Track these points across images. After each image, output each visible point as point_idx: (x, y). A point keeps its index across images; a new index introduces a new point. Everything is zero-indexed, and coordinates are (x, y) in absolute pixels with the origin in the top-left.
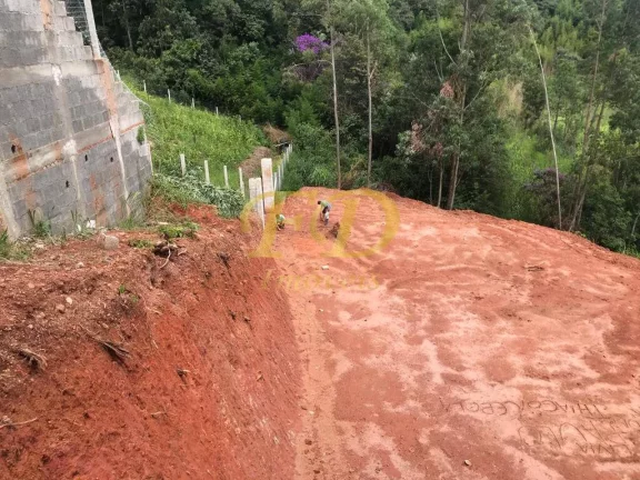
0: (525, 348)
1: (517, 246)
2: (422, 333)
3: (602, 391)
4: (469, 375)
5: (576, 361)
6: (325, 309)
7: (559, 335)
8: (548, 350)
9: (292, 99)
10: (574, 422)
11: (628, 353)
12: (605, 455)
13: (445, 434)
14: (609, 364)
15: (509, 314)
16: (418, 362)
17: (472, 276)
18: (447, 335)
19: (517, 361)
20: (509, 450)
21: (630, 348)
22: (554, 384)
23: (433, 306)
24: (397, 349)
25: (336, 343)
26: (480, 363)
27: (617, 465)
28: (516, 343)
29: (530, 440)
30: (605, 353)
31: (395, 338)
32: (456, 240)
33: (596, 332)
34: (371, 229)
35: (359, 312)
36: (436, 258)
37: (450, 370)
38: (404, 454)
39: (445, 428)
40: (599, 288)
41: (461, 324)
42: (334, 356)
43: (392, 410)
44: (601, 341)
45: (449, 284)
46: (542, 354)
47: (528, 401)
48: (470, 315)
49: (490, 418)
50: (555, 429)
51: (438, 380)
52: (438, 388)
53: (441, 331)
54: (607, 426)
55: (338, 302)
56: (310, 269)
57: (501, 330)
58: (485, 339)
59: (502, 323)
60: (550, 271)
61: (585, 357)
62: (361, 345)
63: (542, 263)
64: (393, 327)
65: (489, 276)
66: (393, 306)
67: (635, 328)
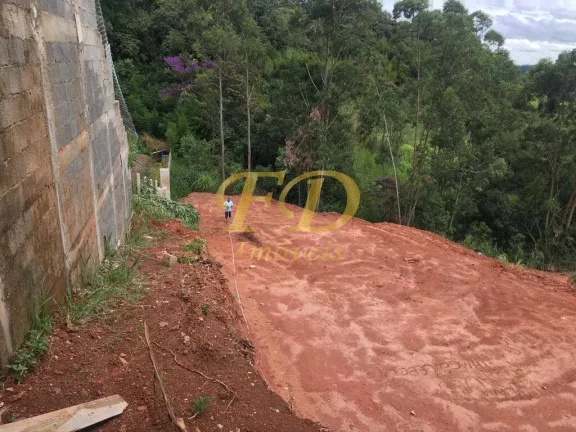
0: (426, 324)
1: (394, 243)
2: (347, 317)
3: (484, 350)
4: (393, 347)
5: (460, 330)
6: (265, 303)
7: (445, 312)
8: (441, 324)
9: (167, 112)
10: (473, 375)
11: (493, 321)
12: (500, 396)
13: (391, 394)
14: (484, 330)
15: (406, 297)
16: (352, 340)
17: (369, 269)
18: (366, 317)
19: (422, 334)
20: (437, 400)
21: (494, 318)
22: (452, 348)
23: (348, 295)
24: (334, 332)
25: (284, 331)
26: (397, 338)
28: (417, 320)
29: (449, 391)
30: (479, 323)
31: (328, 323)
32: (347, 240)
33: (469, 307)
34: (278, 231)
35: (293, 303)
37: (377, 345)
38: (366, 412)
39: (389, 390)
40: (462, 274)
41: (375, 308)
42: (286, 341)
43: (345, 380)
44: (474, 314)
45: (354, 275)
46: (437, 326)
47: (439, 364)
48: (378, 300)
49: (417, 378)
50: (463, 381)
51: (371, 353)
52: (373, 359)
53: (361, 315)
54: (495, 375)
55: (274, 297)
56: (240, 269)
57: (404, 311)
58: (394, 318)
59: (403, 305)
60: (424, 262)
61: (466, 327)
62: (304, 331)
63: (417, 256)
64: (323, 314)
65: (381, 268)
66: (318, 296)
67: (492, 302)
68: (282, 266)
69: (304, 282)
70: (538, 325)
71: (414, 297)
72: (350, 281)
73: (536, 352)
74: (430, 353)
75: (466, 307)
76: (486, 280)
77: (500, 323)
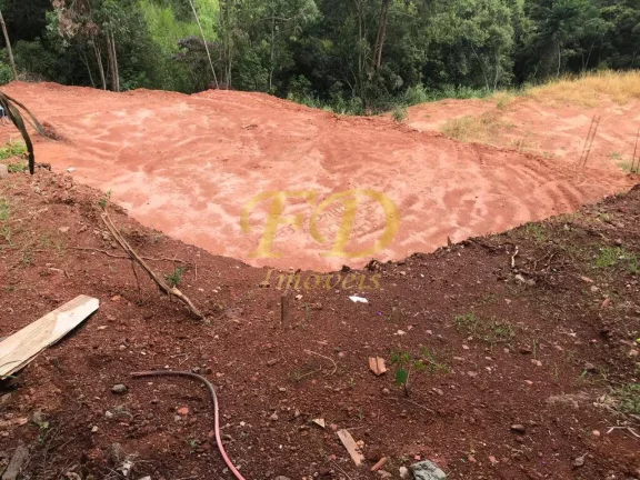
0: (280, 186)
1: (226, 111)
2: (202, 199)
4: (257, 216)
5: (313, 185)
7: (295, 171)
8: (295, 184)
11: (339, 170)
12: (359, 233)
14: (333, 181)
15: (255, 166)
16: (214, 220)
17: (208, 144)
18: (222, 195)
21: (339, 167)
23: (195, 176)
24: (192, 217)
26: (258, 207)
27: (368, 236)
28: (272, 185)
30: (328, 175)
31: (184, 210)
32: (174, 117)
33: (315, 161)
35: (137, 199)
36: (169, 136)
40: (301, 132)
41: (227, 183)
44: (321, 167)
45: (194, 155)
46: (292, 187)
48: (228, 175)
49: (286, 238)
50: (326, 229)
51: (237, 227)
52: (241, 233)
53: (215, 193)
57: (257, 179)
59: (254, 174)
60: (262, 126)
61: (318, 181)
63: (253, 122)
64: (175, 202)
65: (221, 141)
66: (162, 185)
67: (335, 153)
68: (108, 162)
69: (140, 175)
70: (376, 164)
71: (262, 164)
72: (191, 161)
73: (379, 189)
74: (293, 213)
75: (313, 163)
76: (325, 133)
77: (344, 171)
